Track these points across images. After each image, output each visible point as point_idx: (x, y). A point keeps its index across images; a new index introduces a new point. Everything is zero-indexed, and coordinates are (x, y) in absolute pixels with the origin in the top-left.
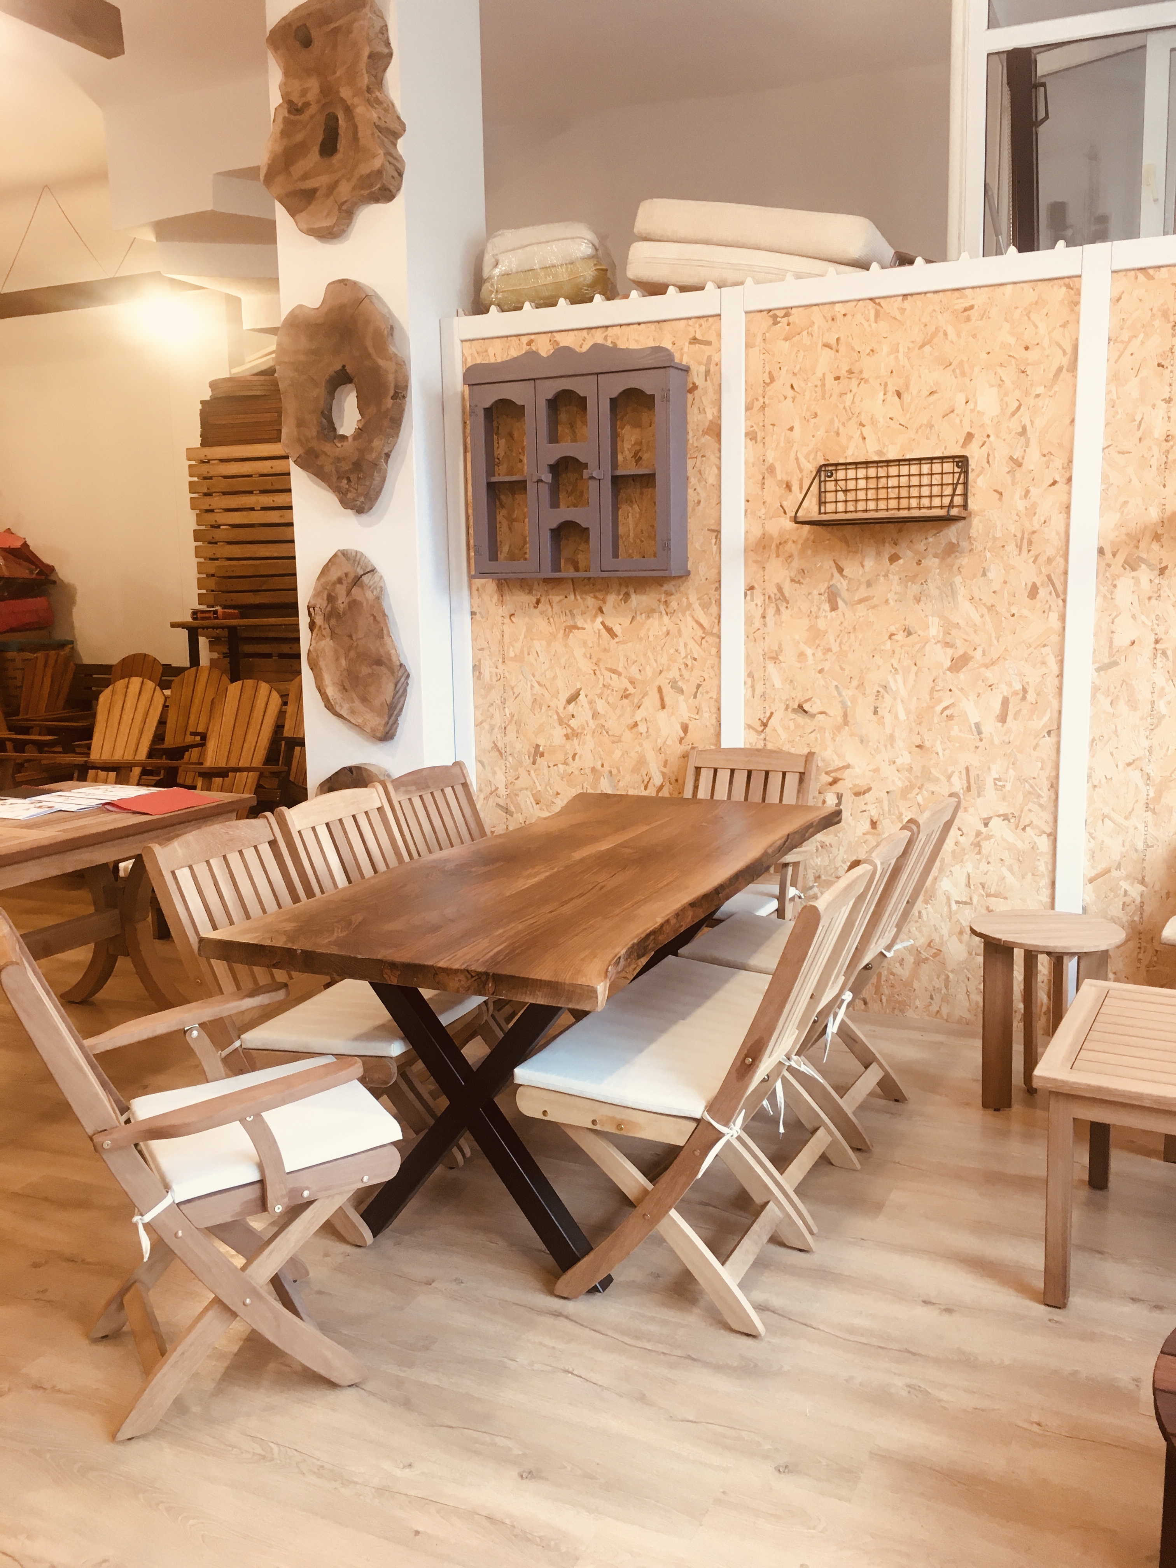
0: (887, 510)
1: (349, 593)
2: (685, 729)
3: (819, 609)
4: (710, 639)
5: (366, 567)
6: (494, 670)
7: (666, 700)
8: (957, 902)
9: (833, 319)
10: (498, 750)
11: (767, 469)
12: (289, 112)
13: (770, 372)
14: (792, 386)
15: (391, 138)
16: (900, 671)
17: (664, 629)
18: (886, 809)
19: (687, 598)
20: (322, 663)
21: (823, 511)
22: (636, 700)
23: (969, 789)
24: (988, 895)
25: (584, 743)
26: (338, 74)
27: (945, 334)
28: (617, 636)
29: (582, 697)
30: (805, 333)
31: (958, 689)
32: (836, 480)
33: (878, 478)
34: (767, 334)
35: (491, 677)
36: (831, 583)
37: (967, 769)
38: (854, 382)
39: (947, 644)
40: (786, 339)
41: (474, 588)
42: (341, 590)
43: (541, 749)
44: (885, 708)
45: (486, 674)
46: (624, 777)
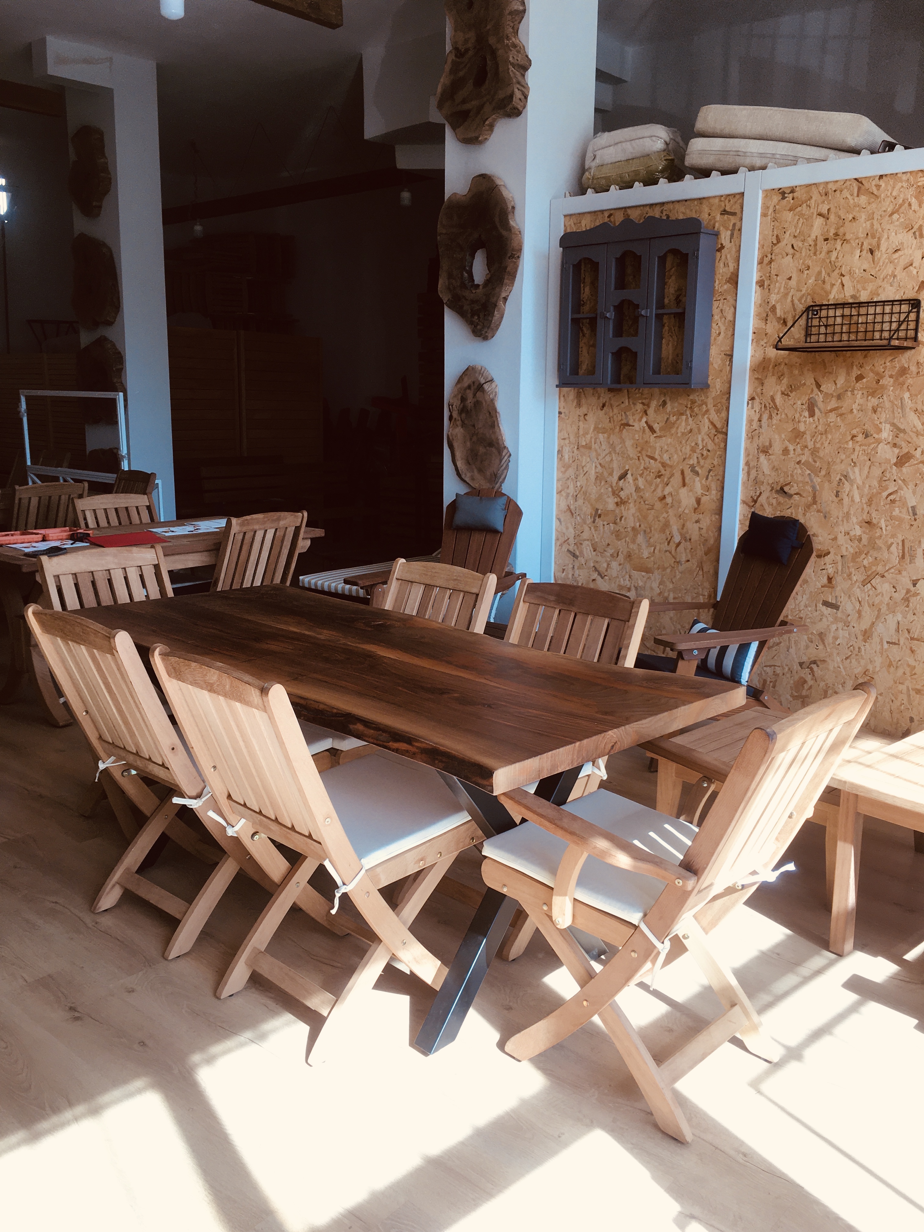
0: (849, 341)
1: (475, 395)
2: (698, 501)
3: (801, 416)
4: (721, 436)
5: (487, 378)
6: (571, 454)
7: (687, 481)
8: (888, 642)
9: (826, 195)
10: (571, 511)
11: (770, 309)
12: (456, 56)
13: (777, 236)
14: (792, 246)
15: (522, 71)
16: (858, 464)
17: (689, 428)
18: (840, 568)
19: (707, 406)
20: (455, 445)
21: (808, 340)
22: (666, 480)
23: (903, 557)
24: (912, 639)
25: (628, 509)
26: (488, 27)
27: (910, 205)
28: (655, 432)
29: (629, 476)
30: (805, 205)
31: (901, 480)
32: (820, 318)
33: (851, 316)
34: (777, 207)
35: (569, 459)
36: (811, 396)
37: (903, 541)
38: (839, 242)
39: (895, 445)
40: (790, 210)
41: (562, 395)
42: (470, 394)
43: (599, 512)
44: (845, 492)
45: (566, 457)
46: (654, 535)
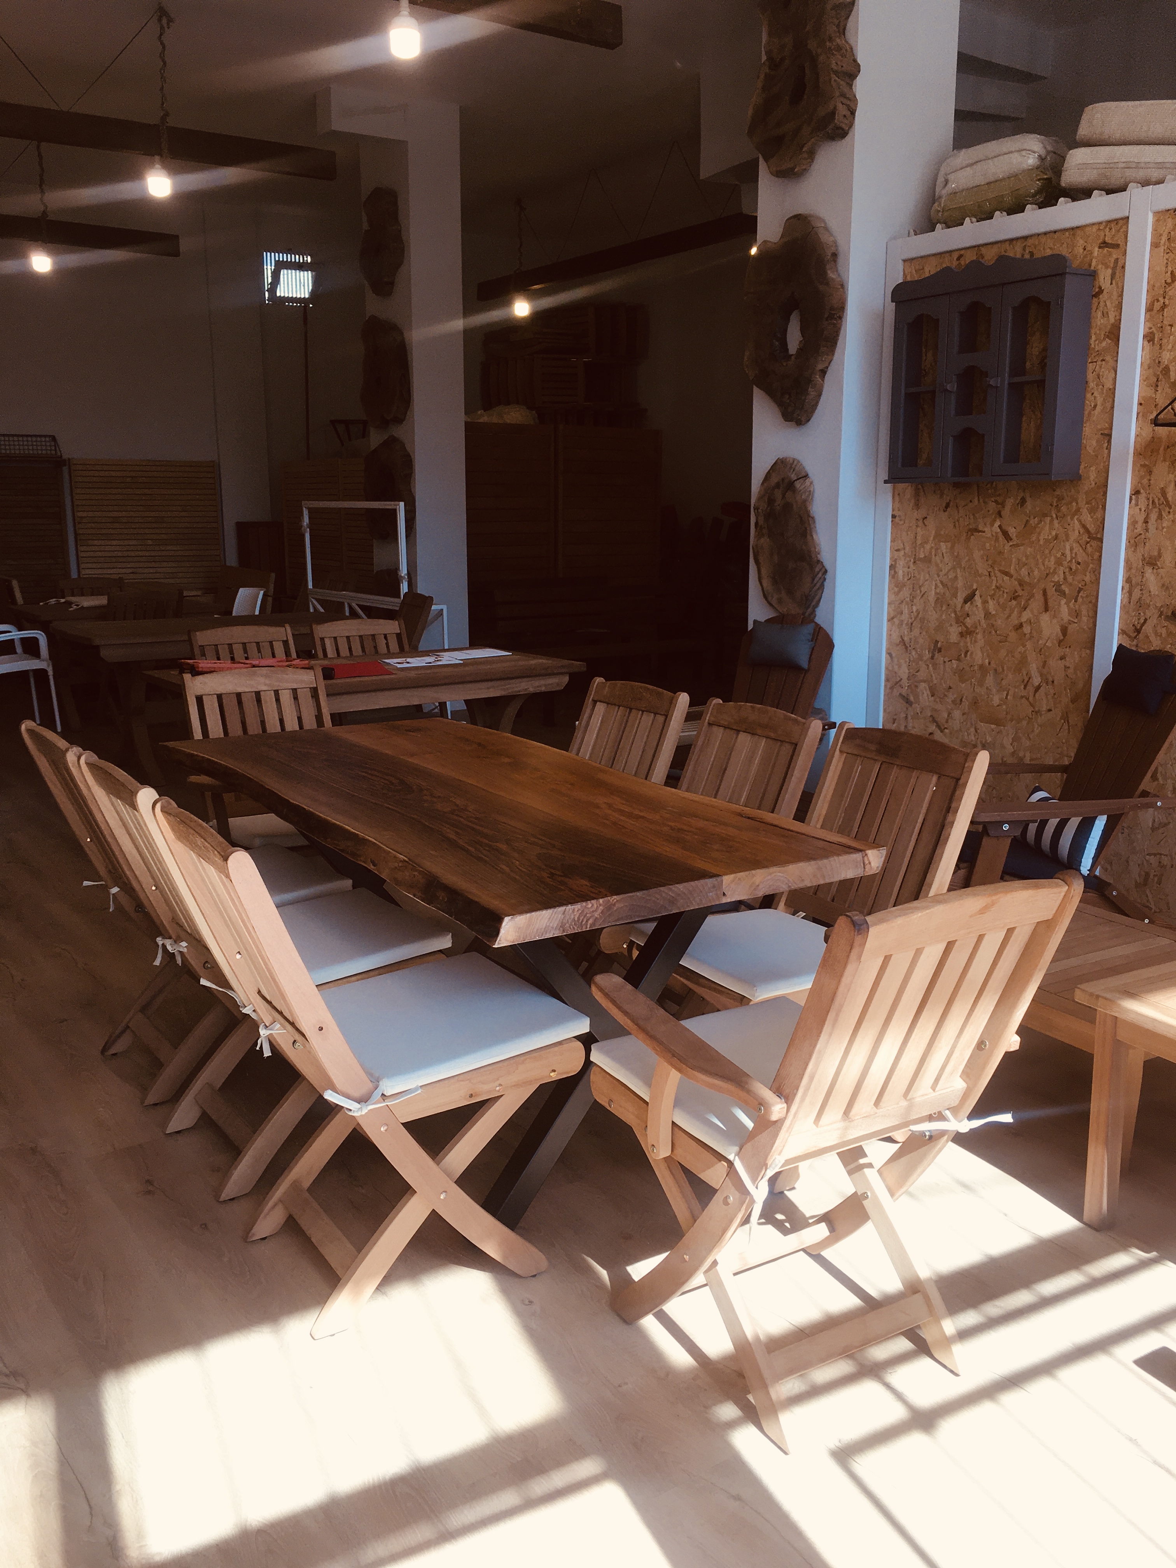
1: (784, 497)
2: (1064, 631)
4: (1094, 543)
5: (800, 473)
6: (906, 570)
7: (1050, 604)
10: (905, 645)
11: (1162, 372)
12: (771, 67)
13: (1172, 272)
15: (848, 80)
17: (1054, 533)
19: (1077, 503)
20: (761, 559)
22: (1023, 602)
25: (976, 641)
26: (807, 29)
28: (1011, 539)
29: (977, 598)
34: (1172, 233)
35: (904, 575)
41: (895, 493)
42: (778, 494)
43: (939, 645)
45: (900, 573)
46: (1007, 676)
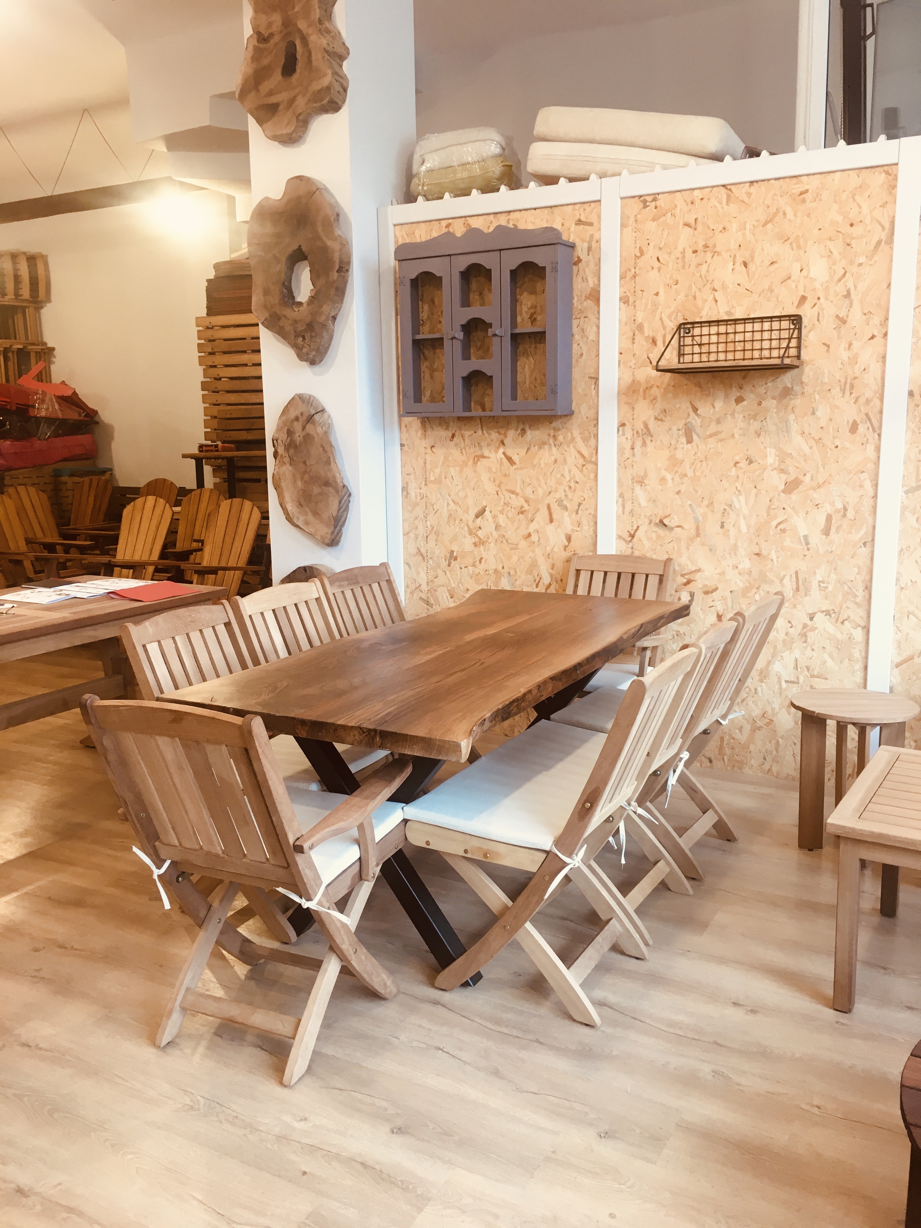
0: (734, 360)
1: (304, 428)
2: (569, 539)
3: (678, 442)
4: (590, 466)
5: (318, 408)
6: (418, 491)
7: (554, 516)
8: (786, 681)
9: (692, 203)
10: (421, 554)
11: (637, 327)
12: (258, 41)
13: (640, 248)
14: (658, 258)
15: (339, 61)
16: (742, 492)
17: (553, 458)
18: (730, 605)
19: (572, 434)
20: (283, 484)
21: (681, 361)
22: (530, 516)
23: (798, 589)
24: (812, 676)
25: (488, 550)
26: (296, 9)
27: (785, 214)
28: (515, 464)
29: (487, 513)
30: (669, 214)
31: (790, 507)
32: (693, 336)
33: (727, 333)
34: (639, 216)
35: (416, 496)
36: (688, 421)
37: (797, 573)
38: (709, 255)
39: (782, 471)
40: (654, 220)
41: (403, 426)
42: (298, 426)
43: (455, 554)
44: (730, 522)
45: (412, 494)
46: (520, 577)
